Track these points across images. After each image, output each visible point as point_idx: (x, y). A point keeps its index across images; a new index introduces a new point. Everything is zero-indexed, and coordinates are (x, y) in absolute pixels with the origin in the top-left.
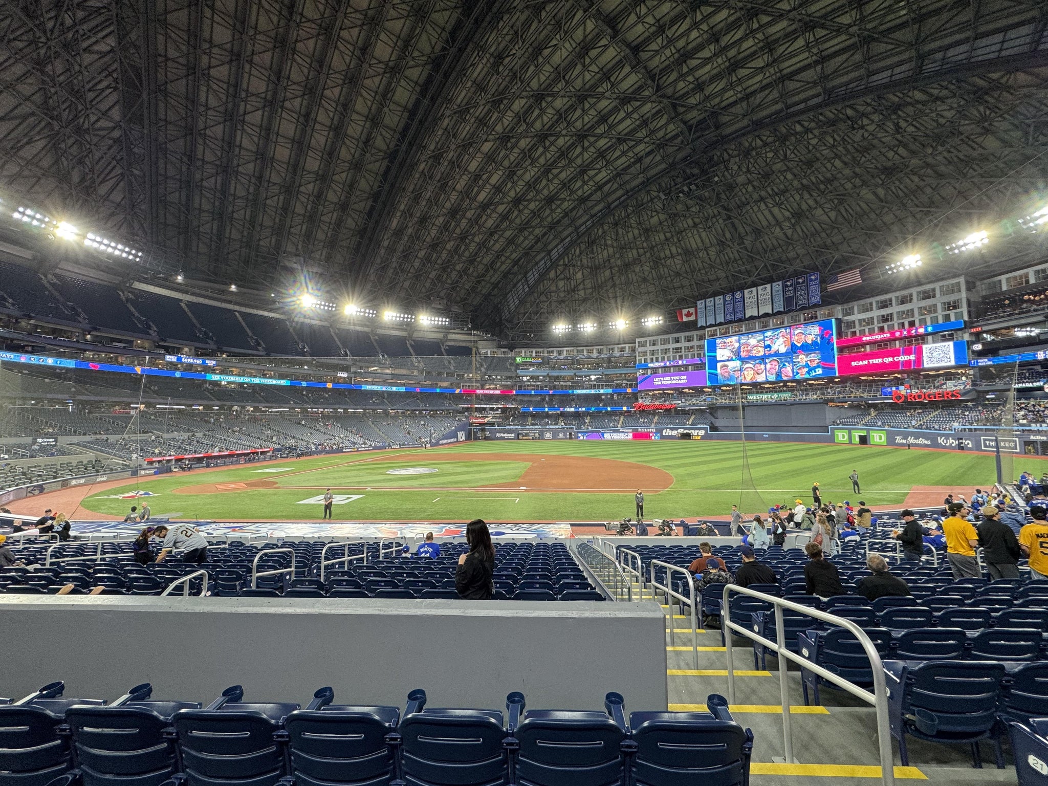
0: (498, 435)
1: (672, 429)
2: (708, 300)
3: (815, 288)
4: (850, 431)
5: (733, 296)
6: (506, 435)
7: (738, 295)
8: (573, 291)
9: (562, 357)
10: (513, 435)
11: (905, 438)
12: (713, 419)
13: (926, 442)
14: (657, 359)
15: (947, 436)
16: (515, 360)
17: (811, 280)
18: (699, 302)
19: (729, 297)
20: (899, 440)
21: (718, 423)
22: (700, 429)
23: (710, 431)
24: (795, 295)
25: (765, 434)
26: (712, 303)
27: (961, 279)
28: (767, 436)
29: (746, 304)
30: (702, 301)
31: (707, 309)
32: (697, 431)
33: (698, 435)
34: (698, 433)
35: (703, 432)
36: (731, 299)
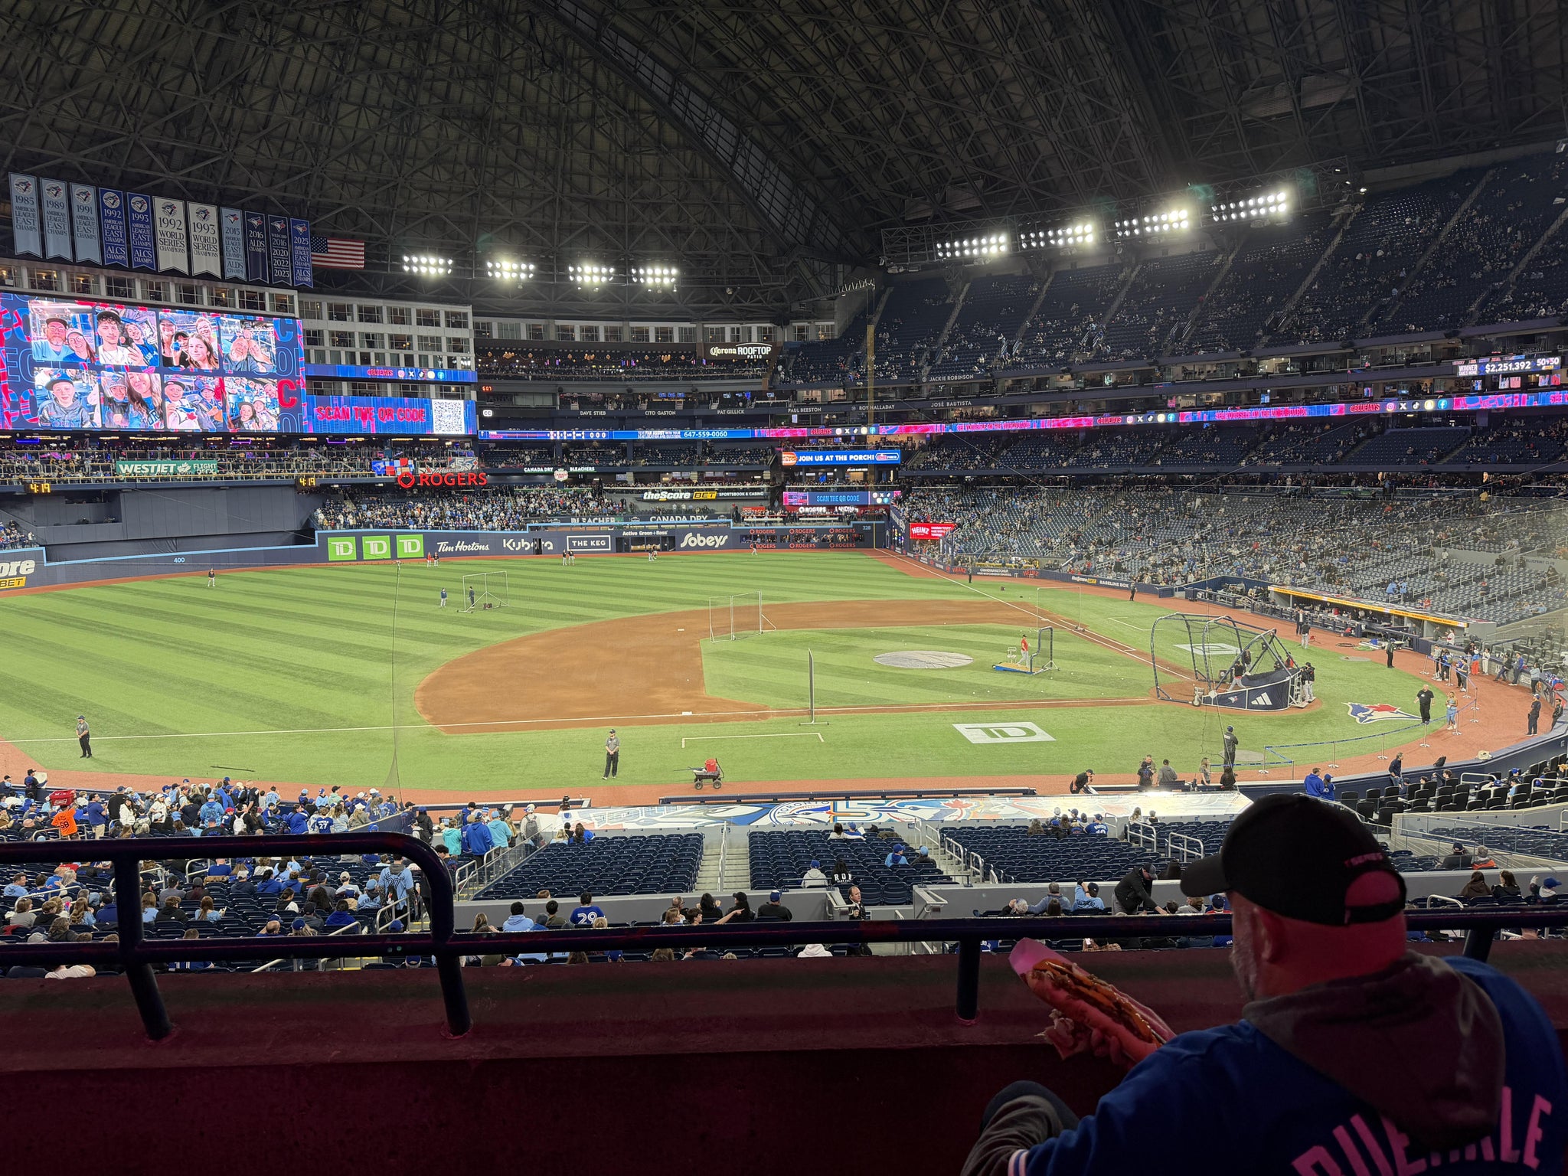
2: (47, 184)
3: (302, 253)
4: (360, 538)
5: (125, 202)
7: (137, 204)
11: (453, 544)
13: (482, 547)
15: (517, 538)
17: (297, 233)
18: (16, 179)
19: (111, 200)
20: (443, 547)
22: (22, 557)
23: (48, 560)
24: (269, 254)
25: (177, 557)
26: (62, 196)
27: (468, 310)
28: (182, 560)
29: (159, 236)
30: (25, 179)
31: (46, 209)
32: (18, 564)
33: (19, 575)
34: (18, 569)
35: (32, 564)
36: (120, 208)
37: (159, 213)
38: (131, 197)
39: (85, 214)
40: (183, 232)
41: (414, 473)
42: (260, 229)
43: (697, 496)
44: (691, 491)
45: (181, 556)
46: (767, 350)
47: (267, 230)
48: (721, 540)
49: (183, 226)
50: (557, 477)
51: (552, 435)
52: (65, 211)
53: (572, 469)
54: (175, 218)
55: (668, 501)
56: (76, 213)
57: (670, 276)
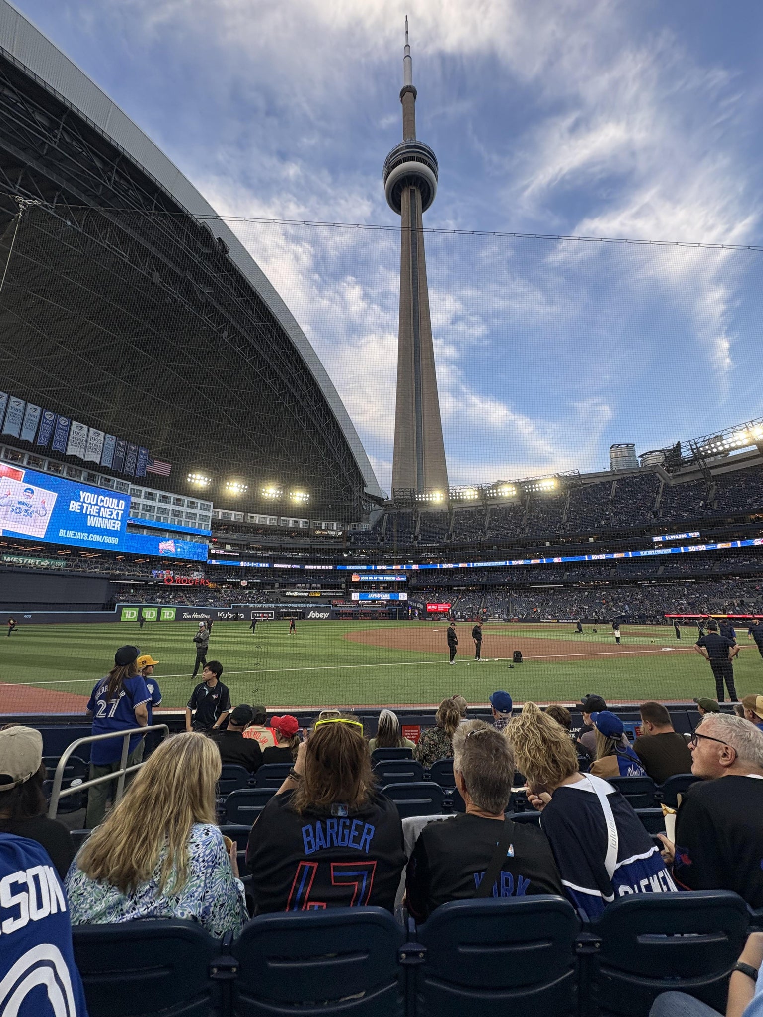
2: (14, 399)
5: (56, 418)
7: (63, 421)
11: (191, 614)
13: (206, 616)
15: (226, 612)
17: (141, 453)
19: (49, 415)
20: (185, 616)
24: (125, 460)
25: (27, 614)
26: (21, 407)
27: (212, 504)
28: (30, 616)
29: (70, 438)
30: (2, 393)
31: (9, 410)
36: (53, 420)
37: (74, 428)
38: (60, 417)
39: (32, 418)
40: (85, 439)
41: (173, 577)
42: (123, 447)
43: (311, 595)
44: (309, 592)
45: (29, 614)
46: (340, 533)
47: (126, 448)
48: (326, 615)
49: (85, 437)
50: (242, 584)
51: (242, 564)
52: (20, 413)
53: (249, 581)
54: (82, 432)
55: (297, 597)
56: (27, 416)
57: (306, 497)
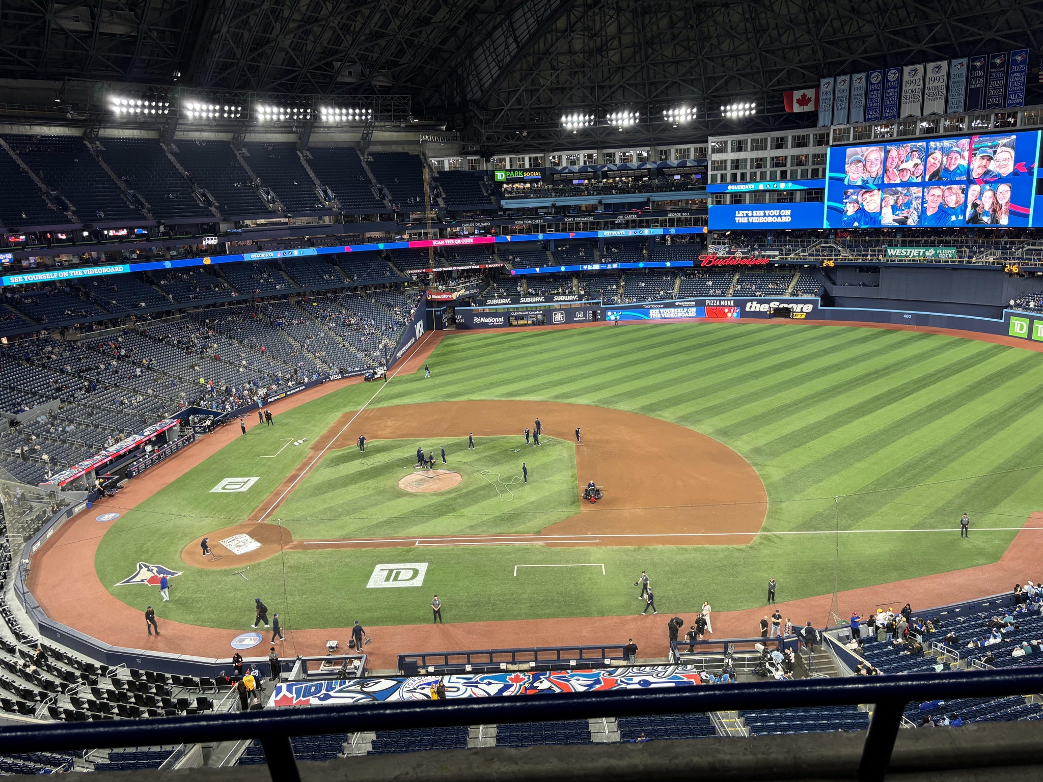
0: (476, 320)
1: (761, 302)
2: (840, 79)
3: (1018, 79)
4: (1032, 319)
6: (489, 320)
7: (892, 75)
8: (599, 50)
9: (576, 168)
10: (501, 320)
12: (828, 285)
14: (743, 176)
16: (492, 176)
17: (1015, 63)
18: (824, 82)
19: (876, 77)
21: (835, 291)
22: (805, 302)
23: (821, 306)
24: (986, 87)
25: (906, 314)
28: (909, 316)
29: (903, 94)
30: (827, 80)
31: (837, 95)
32: (800, 306)
33: (801, 312)
34: (802, 308)
35: (811, 306)
36: (879, 82)
37: (906, 77)
38: (888, 71)
39: (859, 92)
40: (921, 87)
42: (981, 69)
45: (909, 314)
47: (988, 67)
49: (921, 83)
52: (847, 94)
54: (917, 78)
56: (853, 93)
